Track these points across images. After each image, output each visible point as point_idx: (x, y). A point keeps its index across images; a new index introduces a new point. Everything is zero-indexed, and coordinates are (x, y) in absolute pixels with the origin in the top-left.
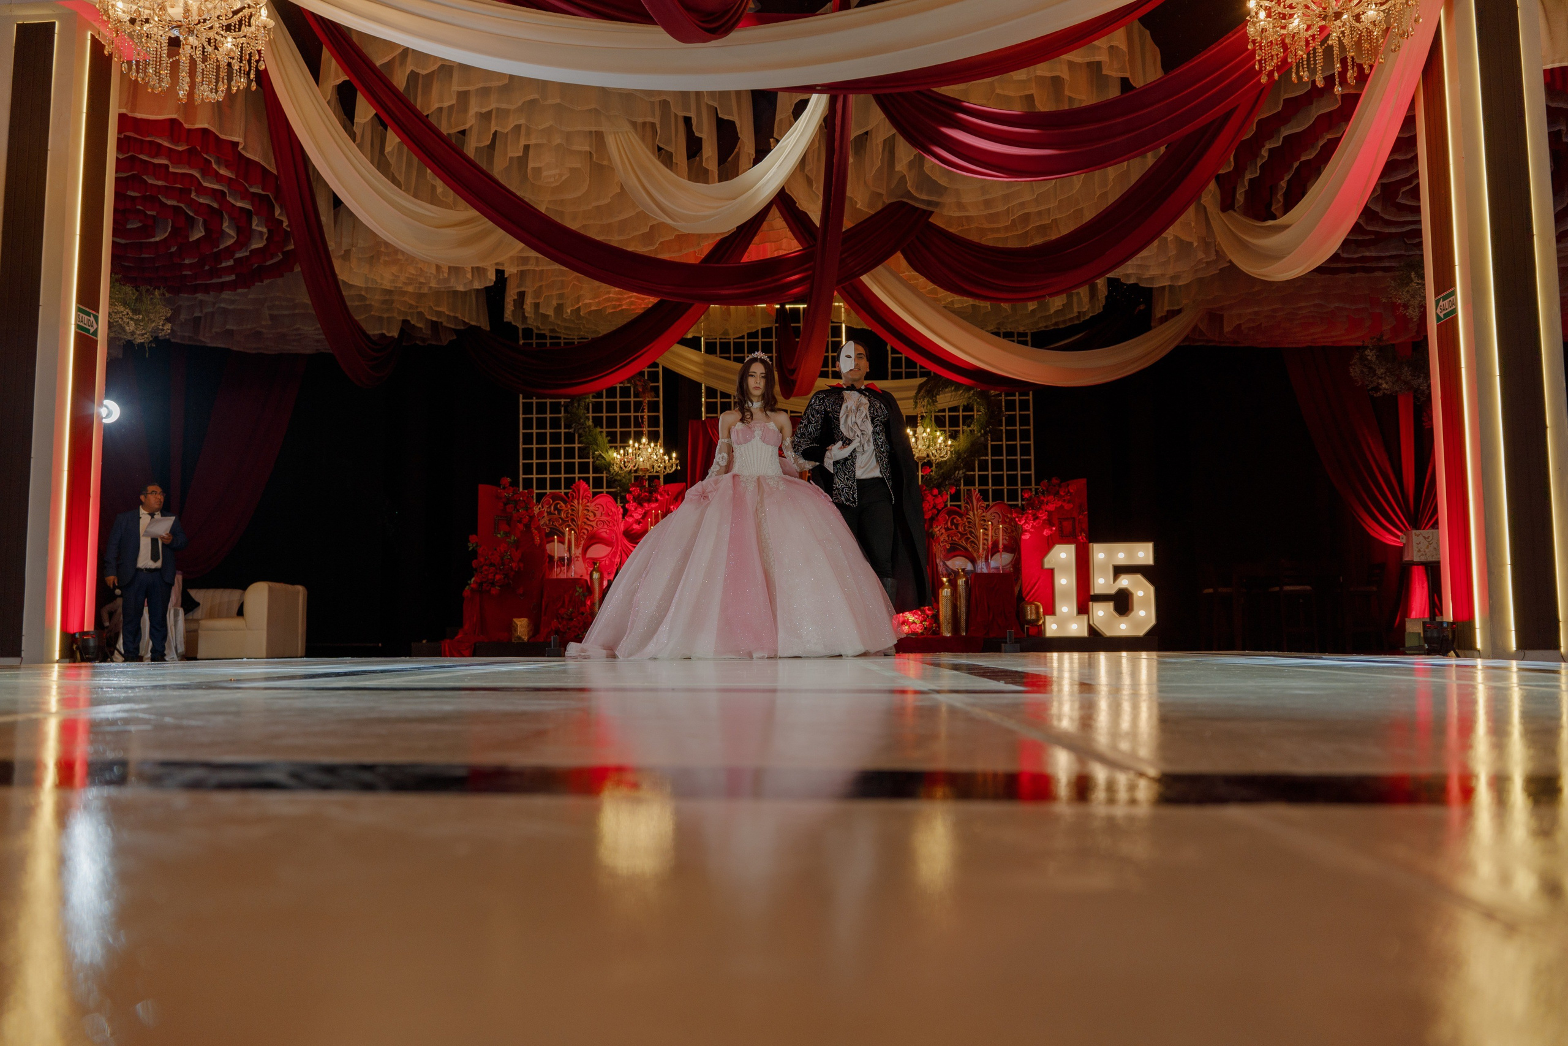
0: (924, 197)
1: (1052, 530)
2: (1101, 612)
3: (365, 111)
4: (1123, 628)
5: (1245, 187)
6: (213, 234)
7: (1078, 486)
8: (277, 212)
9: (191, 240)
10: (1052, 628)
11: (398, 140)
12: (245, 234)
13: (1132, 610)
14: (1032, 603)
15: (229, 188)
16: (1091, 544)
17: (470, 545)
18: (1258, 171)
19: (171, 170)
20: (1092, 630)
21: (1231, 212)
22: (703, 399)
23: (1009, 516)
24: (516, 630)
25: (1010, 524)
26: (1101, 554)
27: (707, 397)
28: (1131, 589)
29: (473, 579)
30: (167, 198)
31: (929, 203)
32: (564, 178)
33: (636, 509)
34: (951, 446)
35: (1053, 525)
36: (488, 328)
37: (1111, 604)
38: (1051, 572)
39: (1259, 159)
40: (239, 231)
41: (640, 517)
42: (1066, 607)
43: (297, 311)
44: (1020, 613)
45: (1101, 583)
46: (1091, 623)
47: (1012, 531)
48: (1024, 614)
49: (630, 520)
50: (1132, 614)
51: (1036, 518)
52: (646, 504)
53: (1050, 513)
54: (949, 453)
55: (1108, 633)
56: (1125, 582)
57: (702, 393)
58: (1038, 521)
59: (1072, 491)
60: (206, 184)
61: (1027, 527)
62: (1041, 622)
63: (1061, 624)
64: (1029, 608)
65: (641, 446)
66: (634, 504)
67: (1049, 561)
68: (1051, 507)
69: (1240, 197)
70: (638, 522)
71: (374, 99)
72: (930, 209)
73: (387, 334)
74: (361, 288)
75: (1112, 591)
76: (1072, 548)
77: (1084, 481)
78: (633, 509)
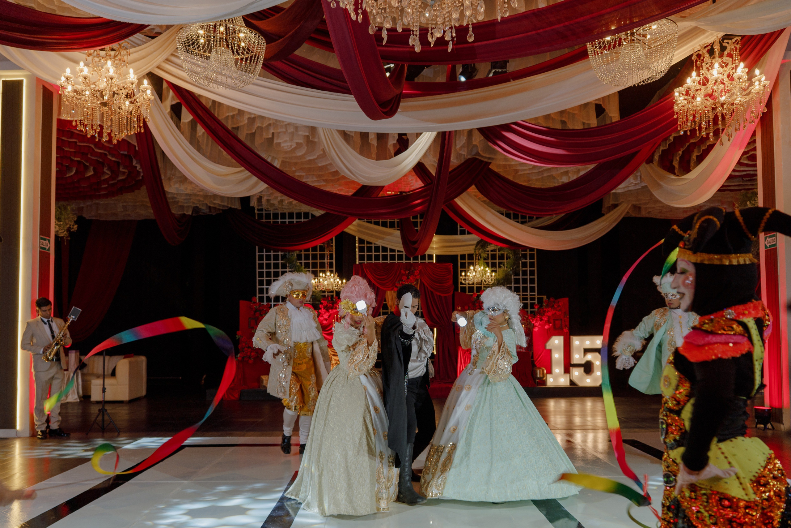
0: (487, 156)
1: (550, 326)
2: (576, 373)
3: (187, 117)
4: (588, 382)
5: (659, 153)
6: (98, 173)
7: (564, 302)
8: (134, 163)
9: (86, 176)
10: (551, 381)
11: (203, 130)
12: (115, 173)
13: (593, 372)
14: (539, 368)
15: (109, 152)
16: (572, 337)
17: (237, 336)
18: (667, 146)
19: (78, 144)
20: (572, 382)
21: (651, 164)
22: (357, 245)
23: (526, 316)
24: (262, 382)
25: (527, 321)
26: (577, 342)
27: (359, 243)
28: (593, 361)
29: (239, 355)
30: (75, 157)
31: (489, 158)
32: (293, 147)
33: (325, 313)
34: (494, 276)
35: (550, 323)
36: (240, 209)
37: (582, 369)
38: (550, 351)
39: (668, 141)
40: (112, 172)
41: (327, 317)
42: (558, 370)
43: (138, 204)
44: (534, 374)
45: (577, 357)
46: (571, 378)
47: (528, 325)
48: (536, 374)
49: (322, 319)
50: (593, 374)
51: (541, 320)
52: (330, 311)
53: (549, 317)
54: (493, 280)
55: (581, 384)
56: (589, 357)
57: (356, 241)
58: (542, 322)
59: (560, 305)
60: (96, 150)
61: (537, 324)
62: (545, 378)
63: (556, 378)
64: (538, 371)
65: (326, 277)
66: (324, 310)
67: (549, 346)
68: (550, 314)
69: (656, 157)
70: (326, 320)
71: (192, 110)
72: (490, 161)
73: (187, 213)
74: (174, 194)
75: (583, 362)
76: (561, 338)
77: (567, 299)
78: (323, 313)
